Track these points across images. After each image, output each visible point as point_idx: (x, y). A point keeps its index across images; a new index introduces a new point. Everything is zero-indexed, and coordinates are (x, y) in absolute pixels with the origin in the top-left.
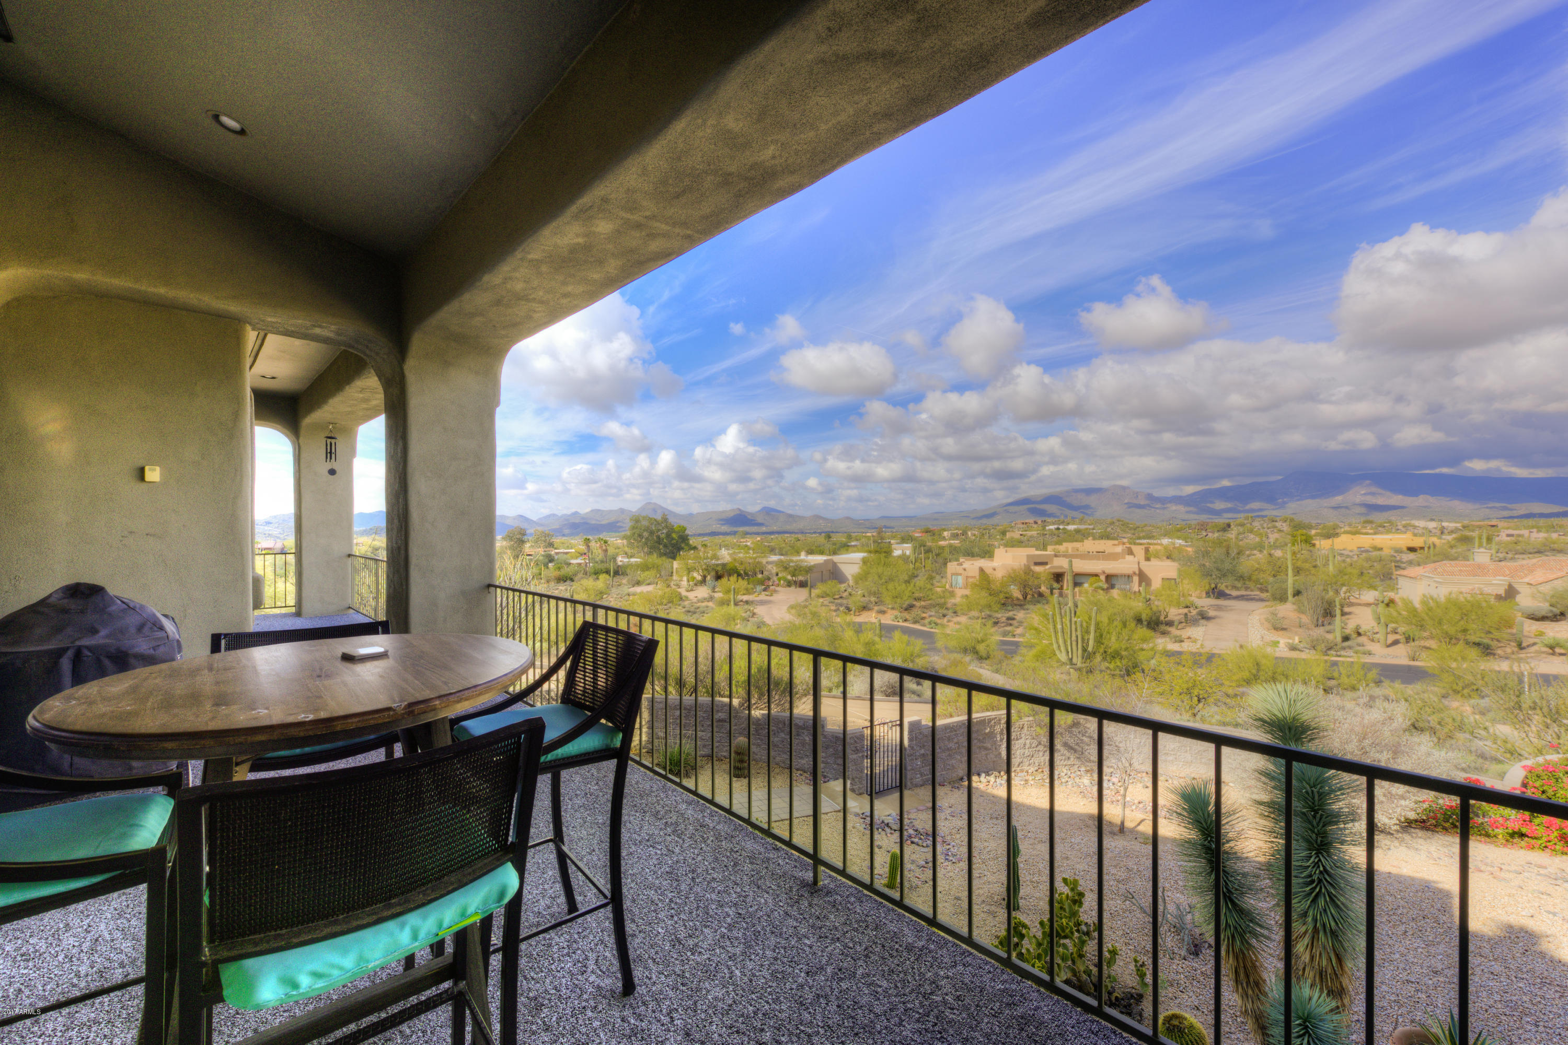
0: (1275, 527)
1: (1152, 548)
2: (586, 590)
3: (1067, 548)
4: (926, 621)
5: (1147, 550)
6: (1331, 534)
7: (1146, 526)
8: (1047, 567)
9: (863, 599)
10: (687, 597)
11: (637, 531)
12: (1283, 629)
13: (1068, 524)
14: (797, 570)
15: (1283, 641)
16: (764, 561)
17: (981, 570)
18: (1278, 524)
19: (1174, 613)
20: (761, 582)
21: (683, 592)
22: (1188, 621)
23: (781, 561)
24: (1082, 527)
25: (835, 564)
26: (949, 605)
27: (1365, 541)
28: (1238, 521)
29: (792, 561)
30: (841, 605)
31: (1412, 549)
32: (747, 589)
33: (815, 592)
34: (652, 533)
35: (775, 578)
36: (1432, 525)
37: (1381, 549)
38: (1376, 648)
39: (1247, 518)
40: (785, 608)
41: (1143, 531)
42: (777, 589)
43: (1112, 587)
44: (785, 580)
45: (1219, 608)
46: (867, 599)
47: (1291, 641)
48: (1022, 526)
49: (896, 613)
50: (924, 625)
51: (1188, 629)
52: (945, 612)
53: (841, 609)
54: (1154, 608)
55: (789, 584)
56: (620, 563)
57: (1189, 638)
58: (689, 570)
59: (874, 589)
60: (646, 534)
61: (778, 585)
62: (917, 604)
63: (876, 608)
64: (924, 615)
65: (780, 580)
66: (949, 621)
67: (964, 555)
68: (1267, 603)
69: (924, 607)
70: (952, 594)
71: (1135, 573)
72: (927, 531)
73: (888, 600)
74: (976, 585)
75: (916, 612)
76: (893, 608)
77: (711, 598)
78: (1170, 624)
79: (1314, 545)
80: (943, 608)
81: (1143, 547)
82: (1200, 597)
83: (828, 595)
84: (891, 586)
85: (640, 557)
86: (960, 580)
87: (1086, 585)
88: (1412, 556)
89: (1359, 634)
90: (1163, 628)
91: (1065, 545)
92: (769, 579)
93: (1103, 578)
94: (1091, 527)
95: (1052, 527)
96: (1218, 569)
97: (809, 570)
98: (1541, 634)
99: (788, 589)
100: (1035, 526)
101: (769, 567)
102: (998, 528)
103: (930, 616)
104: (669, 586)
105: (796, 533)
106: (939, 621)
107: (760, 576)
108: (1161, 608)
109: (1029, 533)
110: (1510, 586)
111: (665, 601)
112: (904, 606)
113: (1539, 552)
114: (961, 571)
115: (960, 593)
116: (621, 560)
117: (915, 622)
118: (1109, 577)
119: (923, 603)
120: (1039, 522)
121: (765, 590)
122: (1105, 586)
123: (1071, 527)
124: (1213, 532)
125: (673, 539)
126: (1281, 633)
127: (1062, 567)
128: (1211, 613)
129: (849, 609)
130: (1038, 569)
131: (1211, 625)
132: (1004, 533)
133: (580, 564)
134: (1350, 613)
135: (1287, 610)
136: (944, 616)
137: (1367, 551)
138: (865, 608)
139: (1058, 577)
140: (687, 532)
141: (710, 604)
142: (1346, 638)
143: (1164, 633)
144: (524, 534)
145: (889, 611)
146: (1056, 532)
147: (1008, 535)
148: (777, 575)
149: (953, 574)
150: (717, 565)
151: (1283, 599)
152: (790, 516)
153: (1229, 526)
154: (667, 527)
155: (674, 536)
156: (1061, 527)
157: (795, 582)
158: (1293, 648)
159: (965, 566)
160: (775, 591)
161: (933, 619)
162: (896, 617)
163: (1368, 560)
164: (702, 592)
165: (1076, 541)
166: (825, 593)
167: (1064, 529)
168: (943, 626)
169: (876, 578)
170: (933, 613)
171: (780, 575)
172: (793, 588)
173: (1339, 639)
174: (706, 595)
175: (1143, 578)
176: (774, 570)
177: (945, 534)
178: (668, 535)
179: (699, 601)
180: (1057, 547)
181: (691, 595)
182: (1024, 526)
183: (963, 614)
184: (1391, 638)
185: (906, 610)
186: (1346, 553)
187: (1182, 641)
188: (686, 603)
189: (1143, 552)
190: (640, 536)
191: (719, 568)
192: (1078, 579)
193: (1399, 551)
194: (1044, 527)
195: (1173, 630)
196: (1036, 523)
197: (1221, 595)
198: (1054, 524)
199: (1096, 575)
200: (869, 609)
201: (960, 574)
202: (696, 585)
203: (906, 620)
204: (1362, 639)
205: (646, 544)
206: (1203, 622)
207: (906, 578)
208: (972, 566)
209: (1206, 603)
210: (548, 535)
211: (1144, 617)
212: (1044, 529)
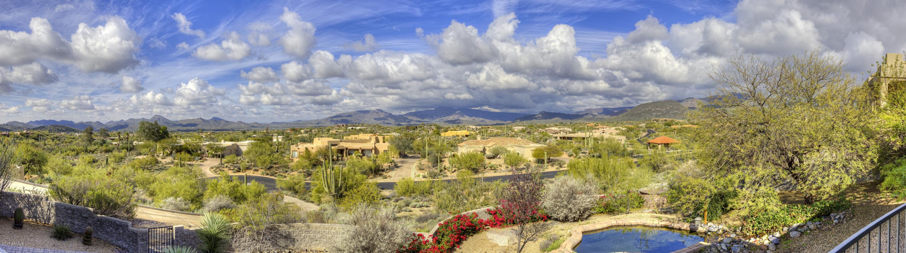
0: (431, 128)
1: (386, 137)
2: (115, 156)
3: (352, 137)
4: (277, 175)
5: (384, 138)
6: (446, 131)
7: (388, 127)
8: (337, 147)
9: (247, 164)
10: (161, 162)
11: (143, 129)
12: (423, 169)
13: (357, 126)
14: (218, 149)
15: (421, 174)
16: (201, 144)
17: (307, 149)
18: (432, 127)
19: (386, 165)
20: (199, 156)
21: (159, 159)
22: (391, 169)
23: (210, 144)
24: (362, 128)
25: (238, 146)
26: (289, 166)
27: (454, 133)
28: (420, 126)
29: (215, 145)
30: (236, 167)
31: (467, 136)
32: (189, 159)
33: (224, 160)
34: (149, 130)
35: (207, 153)
36: (474, 127)
37: (459, 136)
38: (448, 174)
39: (422, 124)
40: (209, 168)
41: (386, 130)
42: (207, 158)
43: (364, 155)
44: (212, 154)
45: (403, 162)
46: (250, 164)
47: (424, 174)
48: (337, 127)
49: (263, 170)
50: (276, 177)
51: (390, 172)
52: (287, 170)
53: (236, 169)
54: (377, 164)
55: (213, 156)
56: (134, 144)
57: (389, 176)
58: (164, 149)
59: (253, 159)
60: (147, 130)
61: (208, 157)
62: (274, 166)
63: (253, 168)
64: (277, 172)
65: (209, 154)
66: (288, 174)
67: (301, 141)
68: (420, 159)
69: (278, 168)
70: (292, 161)
71: (373, 148)
72: (293, 130)
73: (259, 164)
74: (302, 156)
75: (273, 170)
76: (262, 168)
77: (172, 163)
78: (383, 171)
79: (440, 135)
80: (286, 168)
81: (382, 137)
82: (397, 158)
83: (230, 162)
84: (261, 157)
85: (144, 142)
86: (296, 154)
87: (353, 155)
88: (466, 138)
89: (445, 169)
90: (381, 172)
91: (351, 136)
92: (203, 153)
93: (360, 151)
94: (366, 128)
95: (350, 128)
96: (403, 146)
97: (223, 149)
98: (490, 163)
99: (213, 158)
100: (343, 127)
101: (204, 147)
102: (326, 128)
103: (280, 172)
104: (153, 156)
105: (229, 130)
106: (283, 174)
107: (199, 152)
108: (380, 164)
109: (340, 131)
110: (484, 147)
111: (148, 163)
112: (268, 167)
113: (495, 136)
114: (297, 149)
115: (296, 160)
116: (135, 143)
117: (272, 175)
118: (363, 151)
119: (277, 166)
120: (345, 125)
121: (200, 159)
122: (361, 155)
123: (358, 128)
124: (411, 130)
125: (160, 133)
126: (422, 171)
127: (343, 147)
128: (399, 165)
129: (239, 169)
130: (333, 147)
131: (398, 170)
132: (328, 131)
133: (116, 144)
134: (444, 161)
135: (425, 161)
136: (286, 172)
137: (455, 137)
138: (248, 168)
139: (341, 151)
140: (167, 130)
141: (172, 165)
142: (441, 171)
143: (380, 175)
144: (92, 130)
145: (260, 170)
146: (351, 130)
147: (331, 131)
148: (208, 151)
149: (293, 151)
150: (177, 146)
151: (424, 157)
152: (227, 122)
153: (416, 127)
154: (157, 127)
155: (161, 131)
156: (354, 128)
157: (216, 155)
158: (424, 177)
159: (299, 147)
160: (206, 160)
161: (282, 173)
162: (263, 173)
163: (455, 140)
164: (169, 159)
165: (356, 134)
166: (229, 160)
167: (355, 129)
168: (285, 177)
169: (254, 153)
170: (281, 171)
171: (209, 152)
172: (215, 158)
173: (439, 171)
174: (170, 161)
175: (377, 151)
176: (206, 150)
177: (302, 131)
178: (158, 131)
179: (166, 164)
180: (348, 137)
181: (163, 161)
182: (338, 127)
183: (296, 171)
184: (454, 169)
185: (268, 169)
186: (449, 137)
187: (386, 178)
188: (160, 165)
189: (382, 139)
190: (144, 131)
191: (178, 148)
192: (350, 152)
193: (463, 136)
194: (346, 128)
195: (384, 173)
196: (343, 126)
197: (405, 156)
198: (351, 126)
199: (358, 150)
200: (250, 169)
201: (297, 151)
202: (167, 156)
203: (267, 174)
204: (446, 171)
205: (147, 135)
206: (396, 169)
207: (269, 153)
208: (302, 147)
209: (398, 160)
210: (106, 130)
211: (373, 168)
212: (346, 129)
